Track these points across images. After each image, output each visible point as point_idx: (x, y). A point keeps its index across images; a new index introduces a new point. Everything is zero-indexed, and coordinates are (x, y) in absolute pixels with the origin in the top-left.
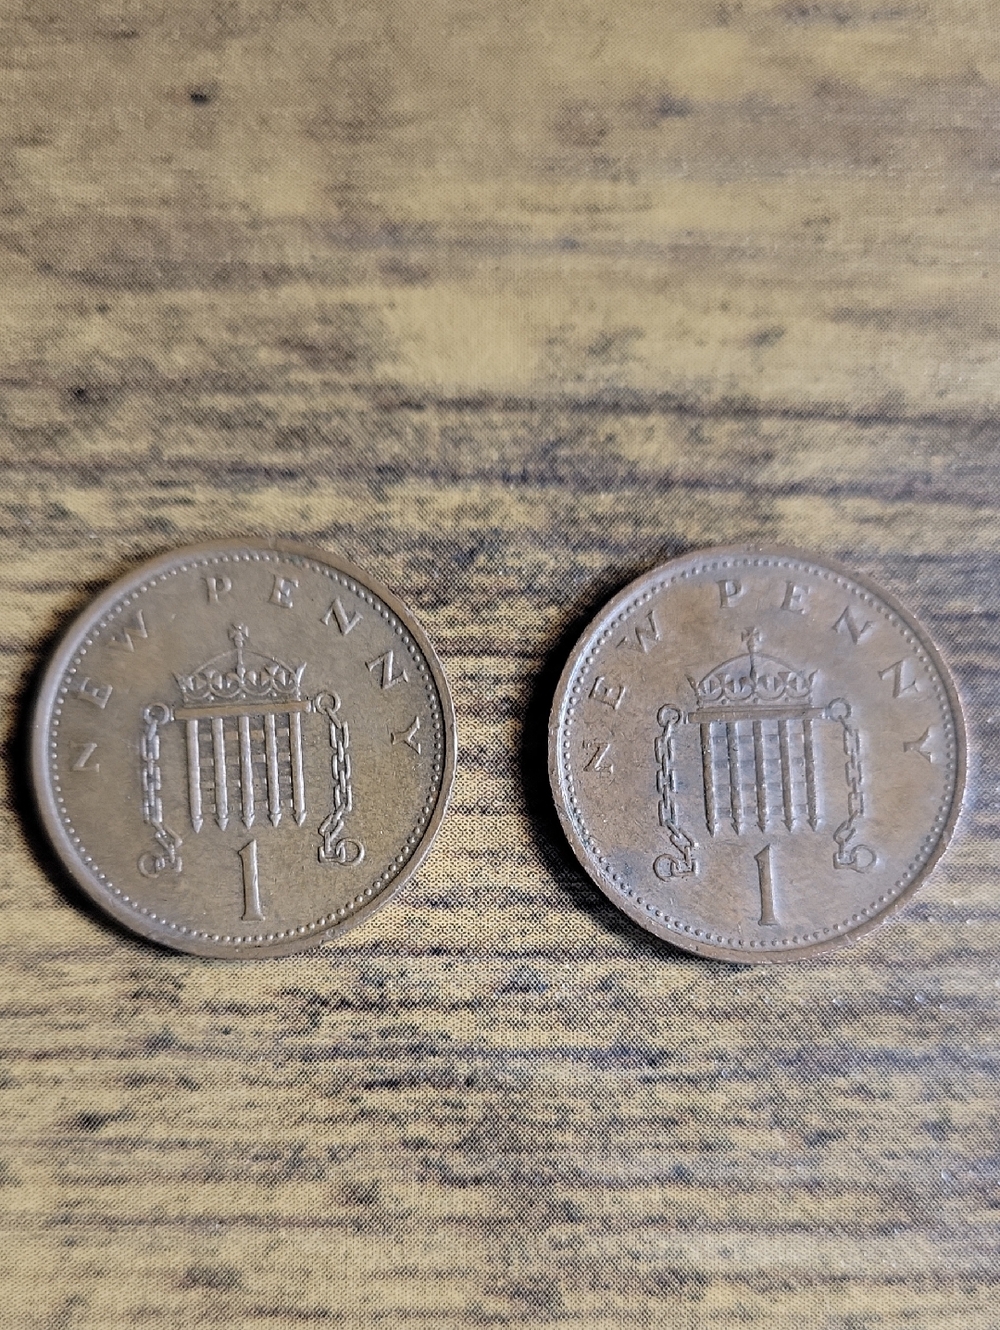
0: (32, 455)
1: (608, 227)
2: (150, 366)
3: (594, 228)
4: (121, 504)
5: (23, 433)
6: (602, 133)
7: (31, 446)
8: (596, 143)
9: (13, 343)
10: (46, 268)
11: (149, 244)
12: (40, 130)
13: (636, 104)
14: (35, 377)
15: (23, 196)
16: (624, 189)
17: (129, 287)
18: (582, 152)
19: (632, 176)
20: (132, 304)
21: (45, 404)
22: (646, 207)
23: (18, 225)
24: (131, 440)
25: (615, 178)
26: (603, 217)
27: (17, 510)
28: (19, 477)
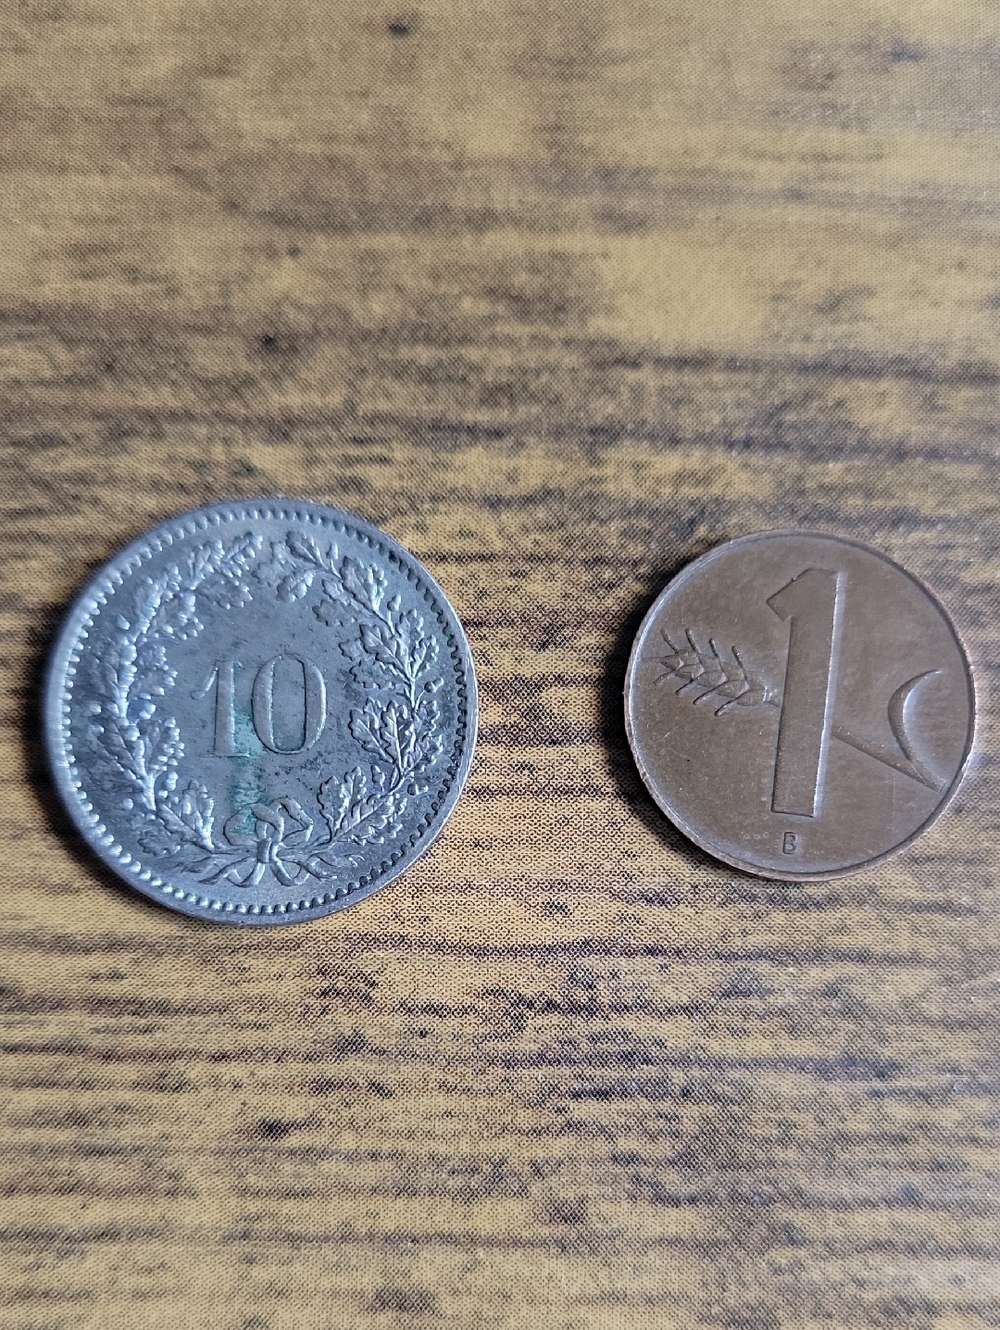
0: (215, 406)
1: (836, 178)
2: (345, 314)
3: (822, 178)
4: (311, 462)
5: (208, 383)
6: (830, 76)
7: (215, 397)
8: (823, 87)
9: (198, 285)
10: (232, 206)
11: (343, 184)
12: (227, 60)
13: (866, 47)
14: (219, 323)
15: (209, 130)
16: (853, 137)
17: (322, 229)
18: (809, 96)
19: (863, 124)
20: (324, 247)
21: (230, 353)
22: (879, 157)
23: (202, 161)
24: (324, 391)
25: (844, 126)
26: (831, 166)
27: (199, 466)
28: (202, 431)
